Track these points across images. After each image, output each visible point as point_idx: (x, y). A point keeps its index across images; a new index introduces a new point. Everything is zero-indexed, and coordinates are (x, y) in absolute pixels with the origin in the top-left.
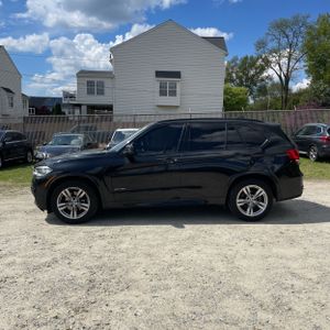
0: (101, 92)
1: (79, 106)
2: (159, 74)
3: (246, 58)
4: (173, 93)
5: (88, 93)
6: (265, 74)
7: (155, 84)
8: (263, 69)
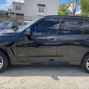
0: (20, 9)
1: (13, 13)
2: (39, 5)
3: (63, 4)
4: (43, 11)
5: (16, 9)
6: (68, 9)
7: (37, 8)
8: (68, 7)
